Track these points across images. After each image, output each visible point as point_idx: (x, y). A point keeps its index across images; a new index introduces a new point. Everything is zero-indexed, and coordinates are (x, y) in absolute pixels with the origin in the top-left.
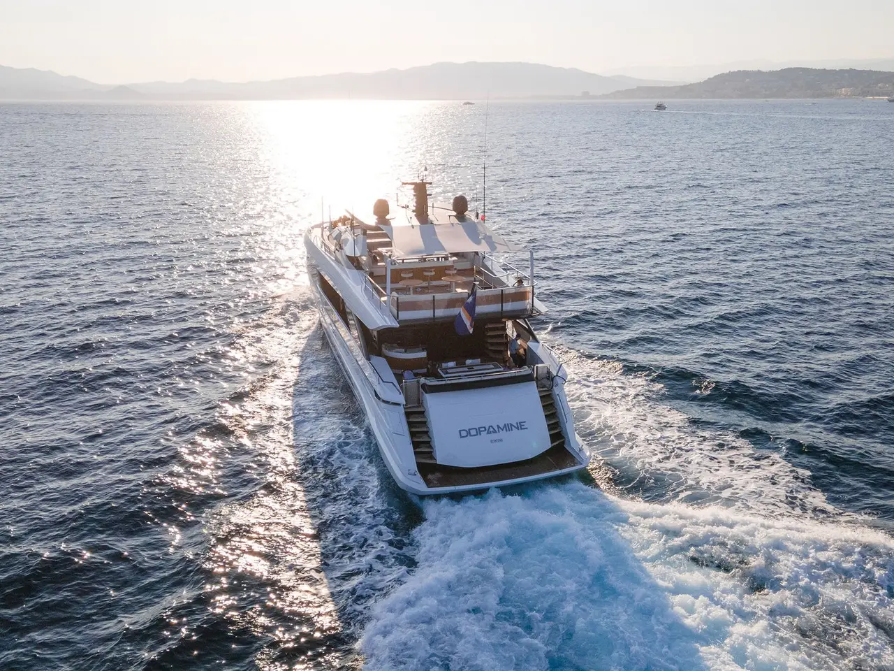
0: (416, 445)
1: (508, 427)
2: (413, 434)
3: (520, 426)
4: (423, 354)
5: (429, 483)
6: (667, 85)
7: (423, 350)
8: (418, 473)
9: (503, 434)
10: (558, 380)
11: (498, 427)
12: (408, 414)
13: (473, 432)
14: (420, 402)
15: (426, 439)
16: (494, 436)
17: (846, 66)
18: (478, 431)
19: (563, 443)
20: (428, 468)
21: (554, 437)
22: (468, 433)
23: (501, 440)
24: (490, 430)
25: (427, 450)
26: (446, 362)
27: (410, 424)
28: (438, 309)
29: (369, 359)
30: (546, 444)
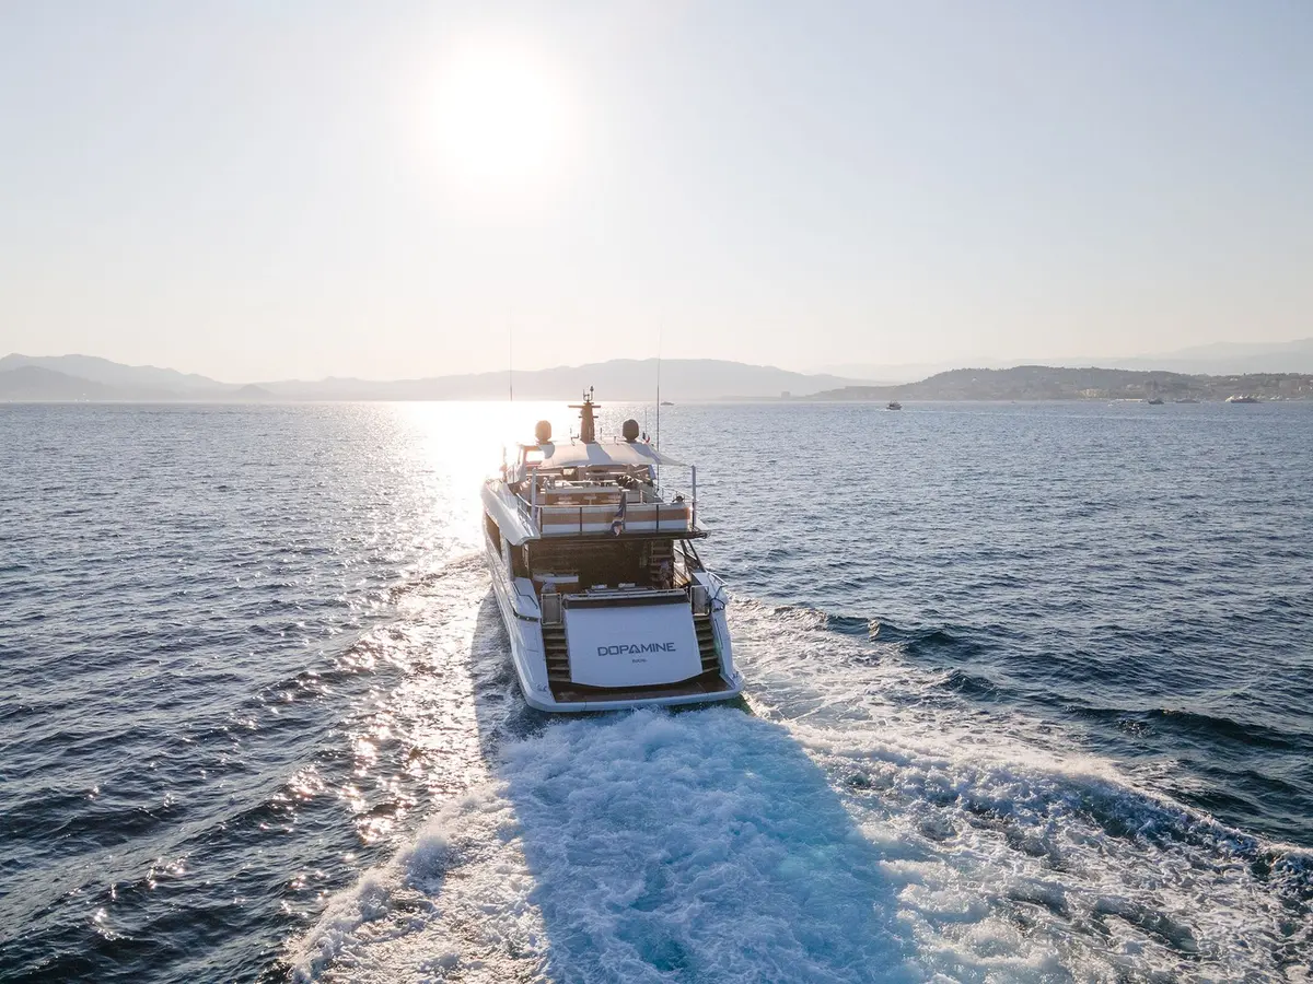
0: (550, 663)
1: (654, 647)
2: (548, 653)
3: (668, 647)
4: (575, 579)
5: (557, 699)
6: (880, 385)
7: (575, 574)
8: (547, 689)
9: (647, 655)
10: (717, 605)
11: (643, 646)
12: (545, 632)
13: (614, 650)
14: (561, 620)
15: (562, 657)
16: (637, 656)
17: (1088, 366)
18: (620, 650)
19: (719, 671)
20: (560, 682)
21: (705, 664)
22: (608, 651)
23: (644, 661)
24: (633, 650)
25: (564, 669)
26: (597, 585)
27: (546, 642)
28: (586, 523)
29: (513, 579)
30: (696, 669)
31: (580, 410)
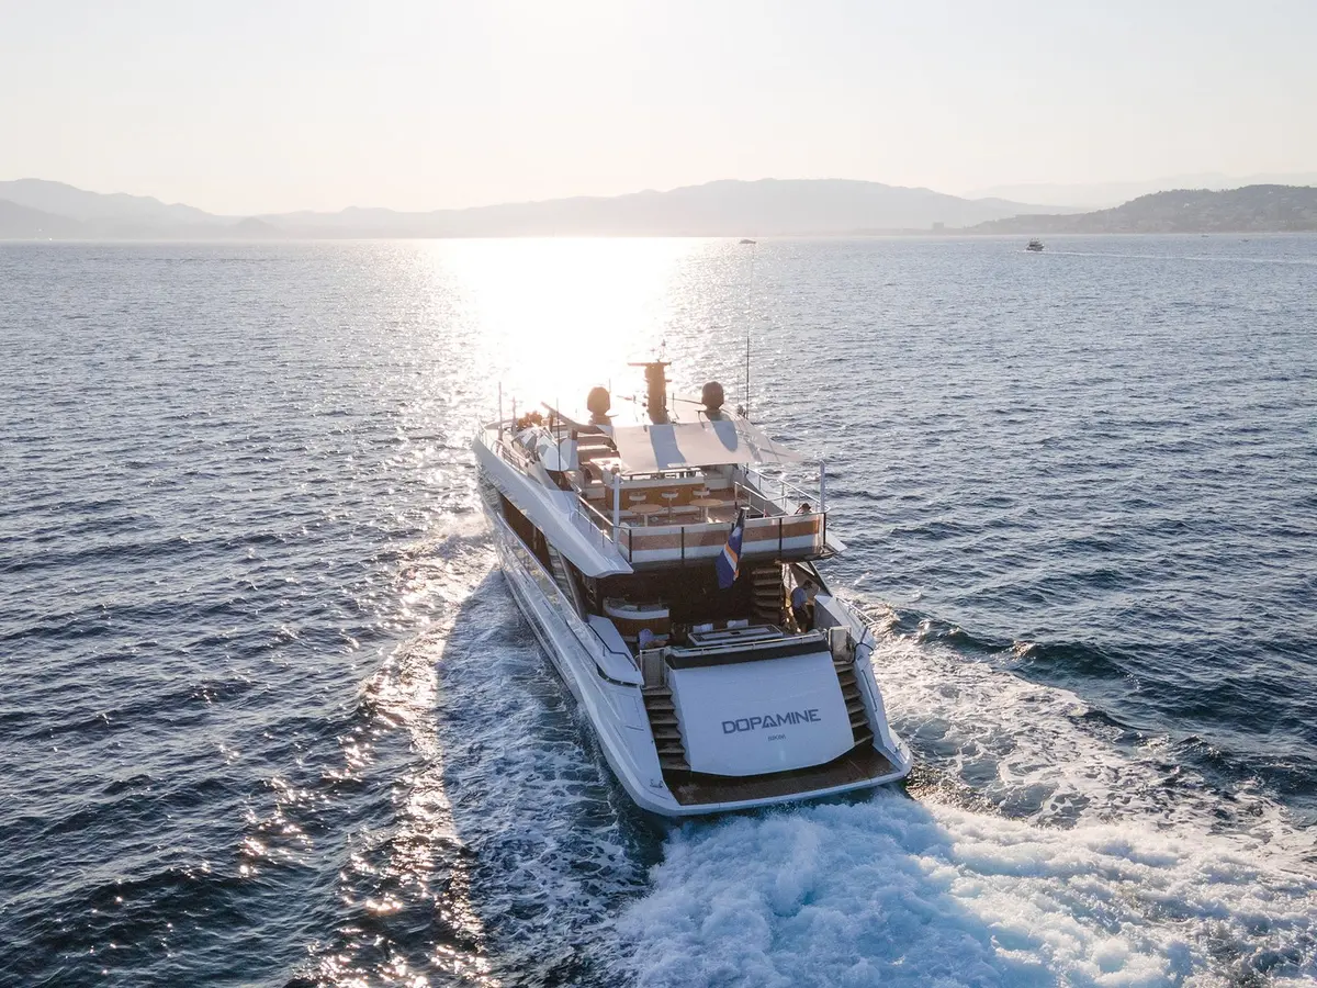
0: (660, 744)
1: (793, 718)
2: (655, 729)
3: (810, 716)
4: (665, 613)
5: (681, 799)
6: (1063, 213)
7: (664, 607)
8: (664, 785)
9: (784, 728)
10: (863, 649)
11: (779, 717)
12: (647, 700)
13: (743, 725)
14: (663, 682)
15: (674, 736)
16: (773, 731)
18: (751, 724)
19: (872, 740)
20: (678, 777)
21: (858, 733)
22: (736, 726)
23: (782, 736)
24: (768, 722)
25: (676, 751)
26: (699, 624)
27: (651, 714)
28: (688, 546)
29: (586, 620)
30: (847, 742)
31: (645, 368)
